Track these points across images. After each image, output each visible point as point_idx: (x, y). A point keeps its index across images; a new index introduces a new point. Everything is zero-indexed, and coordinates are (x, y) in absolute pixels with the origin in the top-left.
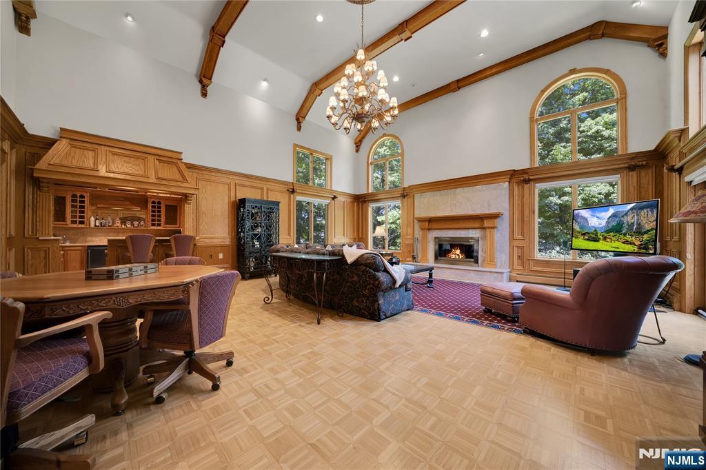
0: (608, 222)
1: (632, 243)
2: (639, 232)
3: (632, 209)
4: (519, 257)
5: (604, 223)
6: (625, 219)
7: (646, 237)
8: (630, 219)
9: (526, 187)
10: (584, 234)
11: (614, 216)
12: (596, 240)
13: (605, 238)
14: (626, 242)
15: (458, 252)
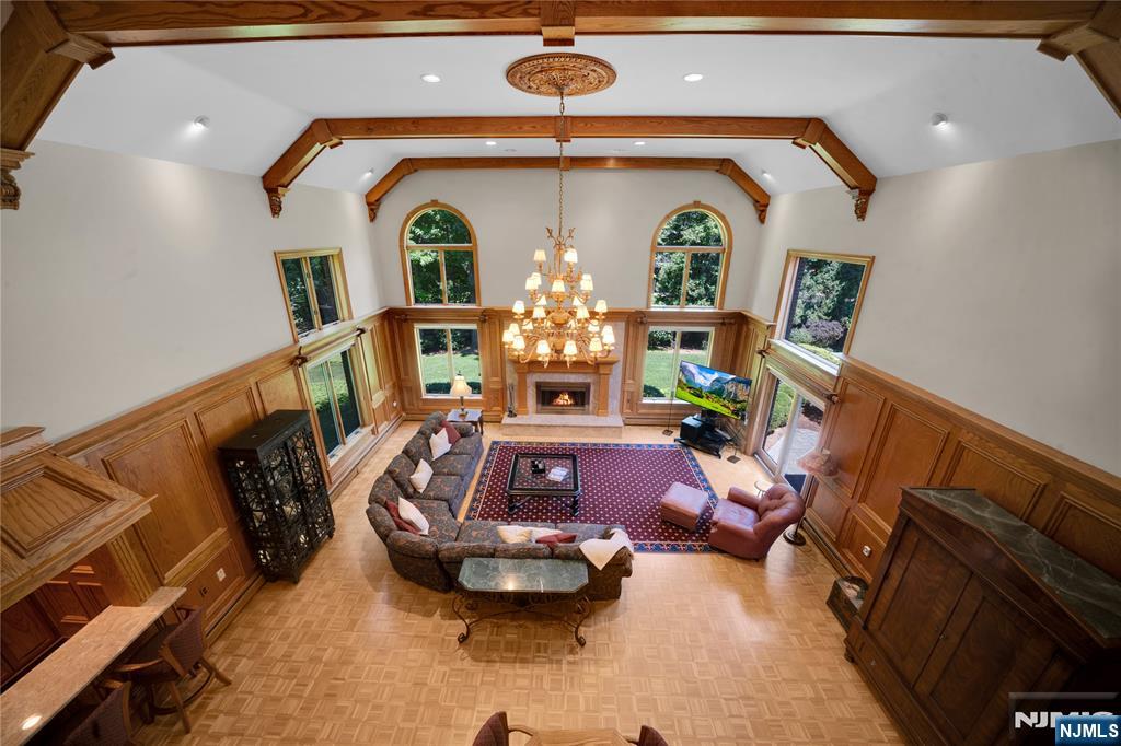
0: (712, 384)
1: (728, 407)
2: (735, 401)
3: (733, 379)
4: (629, 401)
5: (708, 384)
6: (726, 387)
7: (738, 405)
8: (730, 387)
9: (641, 327)
10: (690, 388)
11: (718, 380)
12: (700, 396)
13: (708, 398)
14: (724, 405)
15: (567, 397)
